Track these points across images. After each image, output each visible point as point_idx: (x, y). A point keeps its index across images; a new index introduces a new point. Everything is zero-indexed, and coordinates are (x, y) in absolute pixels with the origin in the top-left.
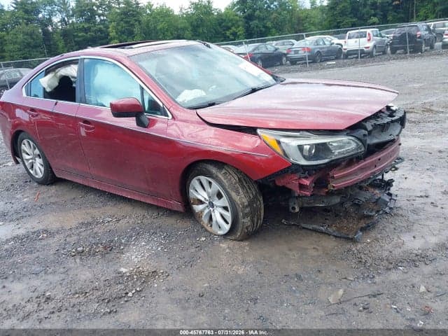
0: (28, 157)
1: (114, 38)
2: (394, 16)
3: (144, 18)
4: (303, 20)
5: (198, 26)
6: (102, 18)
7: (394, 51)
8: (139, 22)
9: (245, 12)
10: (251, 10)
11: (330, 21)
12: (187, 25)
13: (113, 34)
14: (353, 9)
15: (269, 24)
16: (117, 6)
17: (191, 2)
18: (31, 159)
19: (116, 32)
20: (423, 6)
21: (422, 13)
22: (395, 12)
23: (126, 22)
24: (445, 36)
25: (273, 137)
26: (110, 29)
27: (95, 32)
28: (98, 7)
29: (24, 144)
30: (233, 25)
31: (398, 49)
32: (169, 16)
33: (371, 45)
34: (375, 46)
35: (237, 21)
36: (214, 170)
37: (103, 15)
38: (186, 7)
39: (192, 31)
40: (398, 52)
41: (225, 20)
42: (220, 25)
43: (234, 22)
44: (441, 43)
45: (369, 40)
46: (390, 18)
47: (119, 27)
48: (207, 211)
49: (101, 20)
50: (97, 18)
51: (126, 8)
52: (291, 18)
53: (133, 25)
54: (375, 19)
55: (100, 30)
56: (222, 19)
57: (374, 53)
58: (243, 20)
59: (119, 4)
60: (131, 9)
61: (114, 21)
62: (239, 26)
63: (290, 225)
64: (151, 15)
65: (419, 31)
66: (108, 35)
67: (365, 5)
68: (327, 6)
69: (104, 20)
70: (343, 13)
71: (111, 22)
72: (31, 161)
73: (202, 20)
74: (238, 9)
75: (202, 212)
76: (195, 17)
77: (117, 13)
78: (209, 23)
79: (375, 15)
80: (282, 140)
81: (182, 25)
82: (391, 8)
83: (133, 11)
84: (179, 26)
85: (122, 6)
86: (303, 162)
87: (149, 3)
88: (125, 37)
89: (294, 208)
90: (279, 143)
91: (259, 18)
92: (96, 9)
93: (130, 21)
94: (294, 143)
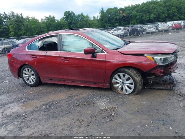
0: (26, 76)
1: (12, 31)
2: (123, 23)
3: (26, 23)
4: (91, 24)
5: (49, 27)
6: (6, 23)
7: (130, 35)
8: (24, 25)
9: (68, 21)
10: (71, 20)
11: (101, 25)
12: (45, 26)
13: (11, 30)
14: (109, 20)
15: (78, 26)
16: (13, 18)
17: (46, 17)
18: (28, 76)
19: (13, 29)
20: (133, 20)
21: (133, 22)
22: (124, 21)
23: (17, 25)
24: (146, 30)
25: (151, 57)
26: (10, 28)
27: (3, 29)
28: (4, 19)
29: (25, 70)
30: (64, 26)
31: (132, 34)
32: (37, 22)
33: (123, 33)
34: (124, 33)
35: (65, 25)
36: (127, 70)
37: (6, 22)
38: (44, 19)
39: (47, 28)
40: (132, 35)
41: (60, 24)
42: (58, 26)
43: (64, 25)
44: (145, 32)
45: (122, 31)
46: (122, 24)
47: (15, 27)
48: (121, 86)
49: (6, 24)
50: (4, 23)
51: (17, 19)
52: (86, 23)
53: (20, 26)
54: (117, 24)
55: (5, 28)
56: (59, 24)
57: (124, 36)
58: (68, 24)
59: (14, 17)
60: (19, 19)
61: (12, 24)
62: (66, 27)
63: (148, 89)
64: (29, 22)
65: (138, 28)
66: (9, 30)
67: (113, 19)
68: (99, 19)
69: (7, 24)
70: (105, 22)
71: (10, 25)
72: (27, 77)
73: (51, 24)
74: (66, 20)
75: (118, 87)
76: (48, 23)
77: (13, 21)
78: (54, 26)
79: (117, 23)
80: (154, 57)
81: (43, 26)
82: (122, 20)
83: (20, 20)
84: (41, 27)
85: (15, 18)
86: (162, 64)
87: (27, 17)
88: (17, 31)
89: (150, 82)
90: (153, 58)
91: (74, 23)
92: (3, 19)
93: (19, 25)
94: (159, 58)
